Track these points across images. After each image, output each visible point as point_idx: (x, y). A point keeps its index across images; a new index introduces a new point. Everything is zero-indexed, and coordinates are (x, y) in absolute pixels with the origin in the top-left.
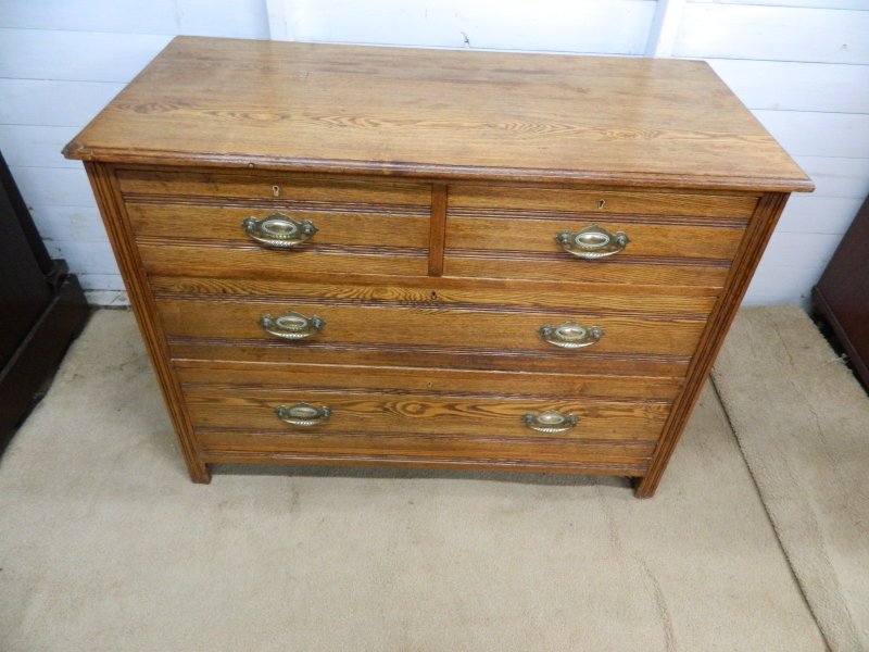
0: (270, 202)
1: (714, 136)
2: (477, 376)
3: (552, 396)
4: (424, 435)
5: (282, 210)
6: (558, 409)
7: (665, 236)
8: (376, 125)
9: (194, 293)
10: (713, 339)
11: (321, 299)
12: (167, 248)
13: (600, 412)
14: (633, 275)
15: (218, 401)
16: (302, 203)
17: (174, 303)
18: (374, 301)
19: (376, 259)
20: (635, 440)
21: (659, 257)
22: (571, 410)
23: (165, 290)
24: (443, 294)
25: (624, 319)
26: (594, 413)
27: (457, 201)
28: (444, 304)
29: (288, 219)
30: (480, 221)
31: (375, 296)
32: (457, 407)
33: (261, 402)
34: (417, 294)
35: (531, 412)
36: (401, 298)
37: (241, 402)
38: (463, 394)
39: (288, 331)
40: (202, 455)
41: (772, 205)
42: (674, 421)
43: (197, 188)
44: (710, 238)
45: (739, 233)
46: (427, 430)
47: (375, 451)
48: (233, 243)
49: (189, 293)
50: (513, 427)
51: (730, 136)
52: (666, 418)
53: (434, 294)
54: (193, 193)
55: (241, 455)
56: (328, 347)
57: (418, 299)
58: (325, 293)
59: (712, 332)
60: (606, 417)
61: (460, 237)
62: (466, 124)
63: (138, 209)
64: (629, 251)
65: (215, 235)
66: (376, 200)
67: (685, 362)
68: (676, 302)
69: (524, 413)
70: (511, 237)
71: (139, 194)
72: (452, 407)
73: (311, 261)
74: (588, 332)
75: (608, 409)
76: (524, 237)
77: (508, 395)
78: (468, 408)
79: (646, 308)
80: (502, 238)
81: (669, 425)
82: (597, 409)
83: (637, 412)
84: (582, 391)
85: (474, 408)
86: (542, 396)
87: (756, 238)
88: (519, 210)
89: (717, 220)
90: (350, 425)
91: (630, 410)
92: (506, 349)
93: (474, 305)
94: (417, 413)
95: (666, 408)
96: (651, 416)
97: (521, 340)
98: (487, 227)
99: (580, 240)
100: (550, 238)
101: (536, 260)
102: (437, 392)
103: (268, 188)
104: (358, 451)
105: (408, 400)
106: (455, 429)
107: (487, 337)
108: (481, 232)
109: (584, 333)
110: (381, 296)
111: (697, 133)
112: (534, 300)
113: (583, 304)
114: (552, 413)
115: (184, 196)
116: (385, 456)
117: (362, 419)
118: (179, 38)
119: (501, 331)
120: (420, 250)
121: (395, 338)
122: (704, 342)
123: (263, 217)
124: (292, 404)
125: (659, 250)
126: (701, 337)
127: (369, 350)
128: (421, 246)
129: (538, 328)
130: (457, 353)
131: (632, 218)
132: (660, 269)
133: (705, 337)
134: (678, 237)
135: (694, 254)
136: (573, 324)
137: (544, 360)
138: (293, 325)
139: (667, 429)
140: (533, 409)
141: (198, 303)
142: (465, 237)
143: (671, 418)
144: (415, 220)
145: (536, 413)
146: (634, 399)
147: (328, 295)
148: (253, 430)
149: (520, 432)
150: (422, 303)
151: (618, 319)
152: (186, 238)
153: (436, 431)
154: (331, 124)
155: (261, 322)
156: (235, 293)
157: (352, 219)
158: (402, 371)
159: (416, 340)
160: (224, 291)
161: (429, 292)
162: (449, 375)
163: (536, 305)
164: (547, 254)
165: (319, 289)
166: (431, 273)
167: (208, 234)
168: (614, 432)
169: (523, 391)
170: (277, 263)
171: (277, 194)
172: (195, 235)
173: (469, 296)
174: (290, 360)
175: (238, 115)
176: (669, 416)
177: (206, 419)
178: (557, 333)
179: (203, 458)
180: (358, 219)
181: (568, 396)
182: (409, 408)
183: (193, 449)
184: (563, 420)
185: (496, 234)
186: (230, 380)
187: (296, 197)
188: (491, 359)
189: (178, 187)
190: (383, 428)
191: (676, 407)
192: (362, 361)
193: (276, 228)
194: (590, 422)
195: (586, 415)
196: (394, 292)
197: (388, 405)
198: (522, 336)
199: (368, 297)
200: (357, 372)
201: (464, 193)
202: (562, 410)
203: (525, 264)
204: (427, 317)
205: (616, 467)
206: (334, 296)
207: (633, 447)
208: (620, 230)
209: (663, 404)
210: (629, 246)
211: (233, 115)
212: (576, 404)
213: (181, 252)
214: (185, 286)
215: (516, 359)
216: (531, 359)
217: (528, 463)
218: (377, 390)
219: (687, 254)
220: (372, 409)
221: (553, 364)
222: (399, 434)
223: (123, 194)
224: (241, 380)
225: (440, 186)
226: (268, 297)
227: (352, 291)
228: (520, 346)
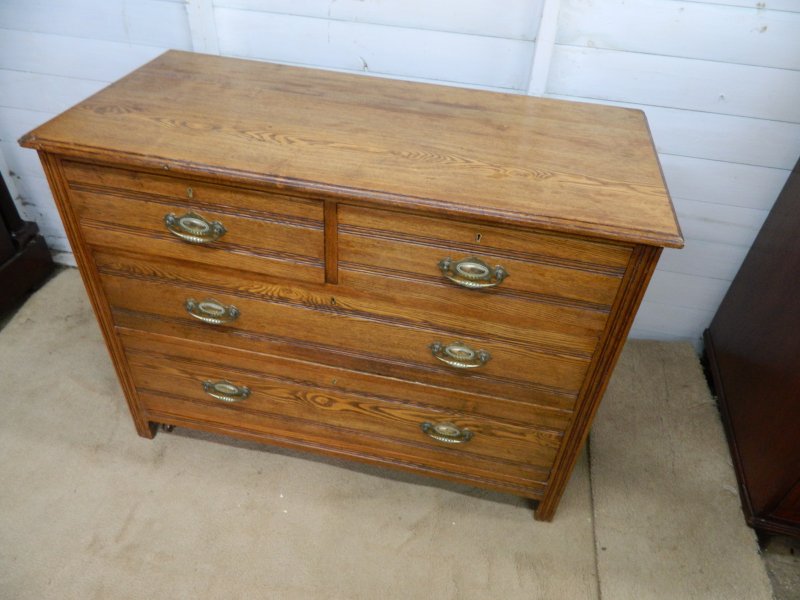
0: (186, 202)
1: (605, 184)
2: (376, 381)
3: (448, 409)
4: (332, 427)
5: (196, 212)
6: (453, 422)
7: (542, 275)
8: (291, 142)
9: (130, 273)
10: (598, 378)
11: (236, 292)
12: (105, 231)
13: (493, 431)
14: (514, 307)
15: (154, 367)
16: (212, 206)
17: (115, 278)
18: (281, 299)
19: (278, 263)
20: (529, 464)
21: (538, 294)
22: (466, 425)
23: (107, 266)
24: (341, 301)
25: (508, 346)
26: (487, 431)
27: (347, 218)
28: (340, 310)
29: (201, 219)
30: (368, 240)
31: (282, 294)
32: (361, 405)
33: (191, 374)
34: (318, 297)
35: (428, 421)
36: (304, 300)
37: (175, 372)
38: (365, 394)
39: (209, 316)
40: (144, 413)
41: (646, 256)
42: (566, 452)
43: (124, 182)
44: (587, 282)
45: (616, 281)
46: (335, 422)
47: (291, 434)
48: (158, 234)
49: (127, 271)
50: (413, 432)
51: (623, 185)
52: (557, 447)
53: (333, 300)
54: (123, 187)
55: (177, 419)
56: (244, 335)
57: (320, 302)
58: (239, 287)
59: (596, 371)
60: (500, 437)
61: (351, 252)
62: (372, 149)
63: (80, 196)
64: (509, 284)
65: (143, 225)
66: (275, 211)
67: (573, 397)
68: (556, 338)
69: (421, 420)
70: (398, 259)
71: (80, 184)
72: (356, 405)
73: (221, 257)
74: (476, 355)
75: (500, 429)
76: (410, 259)
77: (406, 402)
78: (371, 408)
79: (530, 339)
80: (389, 258)
81: (561, 455)
82: (490, 427)
83: (529, 437)
84: (474, 408)
85: (376, 408)
86: (438, 407)
87: (633, 286)
88: (403, 234)
89: (593, 266)
90: (267, 407)
91: (522, 434)
92: (400, 359)
93: (370, 315)
94: (325, 405)
95: (557, 437)
96: (543, 442)
97: (414, 353)
98: (374, 246)
99: (461, 268)
100: (433, 263)
101: (421, 282)
102: (343, 390)
103: (184, 190)
104: (275, 431)
105: (316, 392)
106: (359, 425)
107: (383, 345)
108: (369, 250)
109: (472, 354)
110: (288, 296)
111: (590, 179)
112: (424, 317)
113: (470, 327)
114: (448, 425)
115: (116, 189)
116: (301, 440)
117: (277, 404)
118: (171, 52)
119: (396, 342)
120: (316, 260)
121: (301, 334)
122: (589, 380)
123: (181, 214)
124: (217, 380)
125: (537, 288)
126: (586, 375)
127: (278, 343)
128: (317, 256)
129: (429, 344)
130: (358, 356)
131: (510, 253)
132: (540, 306)
133: (590, 375)
134: (553, 277)
135: (572, 296)
136: (461, 344)
137: (438, 375)
138: (213, 310)
139: (559, 458)
140: (430, 418)
141: (135, 282)
142: (356, 253)
143: (562, 450)
144: (310, 233)
145: (433, 423)
146: (525, 424)
147: (241, 289)
148: (186, 398)
149: (419, 438)
150: (323, 307)
151: (504, 346)
152: (120, 225)
153: (343, 424)
154: (253, 137)
155: (186, 304)
156: (164, 277)
157: (256, 227)
158: (308, 365)
159: (320, 339)
160: (155, 274)
161: (329, 297)
162: (351, 376)
163: (426, 322)
164: (431, 278)
165: (234, 282)
166: (327, 281)
167: (137, 224)
168: (509, 452)
169: (419, 400)
170: (195, 256)
171: (191, 196)
172: (126, 224)
173: (364, 306)
174: (212, 341)
175: (177, 123)
176: (560, 446)
177: (146, 383)
178: (447, 350)
179: (146, 417)
180: (260, 225)
181: (462, 411)
182: (318, 400)
183: (137, 407)
184: (458, 433)
185: (384, 254)
186: (164, 351)
187: (207, 200)
188: (389, 366)
189: (111, 179)
190: (295, 413)
191: (566, 439)
192: (275, 352)
193: (193, 225)
194: (485, 439)
195: (480, 432)
196: (297, 293)
197: (299, 394)
198: (415, 349)
199: (275, 295)
200: (270, 361)
201: (352, 212)
202: (458, 423)
203: (413, 284)
204: (329, 321)
205: (514, 486)
206: (247, 291)
207: (529, 470)
208: (499, 264)
209: (555, 434)
210: (507, 281)
211: (173, 122)
212: (471, 420)
213: (117, 237)
214: (123, 265)
215: (411, 370)
216: (426, 372)
217: (430, 468)
218: (288, 378)
219: (565, 295)
220: (285, 395)
221: (446, 380)
222: (311, 422)
223: (68, 182)
224: (173, 353)
225: (331, 203)
226: (191, 284)
227: (261, 287)
228: (414, 358)
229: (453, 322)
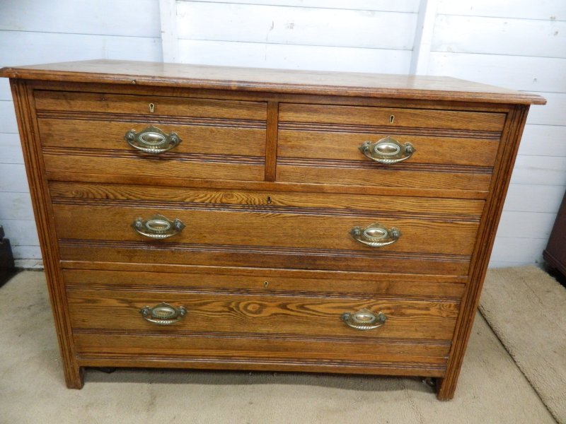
0: (146, 117)
2: (304, 277)
3: (364, 295)
4: (261, 335)
5: (156, 125)
6: (369, 308)
7: (441, 146)
9: (83, 199)
10: (486, 239)
11: (182, 204)
12: (65, 157)
13: (403, 311)
14: (420, 181)
15: (94, 301)
16: (171, 118)
17: (67, 207)
18: (224, 205)
19: (225, 167)
20: (433, 339)
21: (438, 164)
22: (380, 309)
23: (61, 196)
24: (276, 198)
25: (415, 221)
26: (397, 312)
27: (287, 116)
28: (275, 208)
29: (159, 132)
30: (303, 134)
31: (224, 200)
32: (288, 307)
33: (130, 302)
34: (257, 198)
35: (347, 311)
36: (244, 203)
37: (114, 303)
38: (293, 293)
39: (155, 233)
40: (77, 358)
41: (517, 120)
42: (463, 318)
43: (94, 106)
44: (474, 148)
45: (495, 143)
46: (264, 330)
47: (222, 353)
48: (117, 153)
49: (80, 198)
50: (334, 326)
52: (456, 316)
53: (269, 198)
54: (90, 110)
55: (110, 358)
57: (257, 203)
58: (185, 199)
59: (484, 232)
60: (409, 315)
61: (289, 147)
63: (47, 124)
64: (415, 159)
65: (104, 146)
66: (226, 116)
67: (466, 261)
68: (454, 205)
69: (341, 312)
70: (327, 148)
71: (49, 111)
72: (284, 306)
73: (175, 169)
74: (389, 233)
75: (410, 307)
76: (337, 147)
77: (328, 294)
78: (297, 307)
79: (432, 210)
80: (320, 148)
81: (459, 322)
82: (400, 307)
83: (434, 311)
84: (387, 289)
85: (302, 307)
86: (356, 295)
87: (509, 148)
88: (332, 124)
89: (478, 133)
90: (202, 325)
91: (427, 309)
92: (325, 249)
93: (300, 209)
94: (255, 313)
95: (456, 306)
96: (444, 315)
97: (337, 241)
98: (308, 138)
99: (379, 149)
100: (355, 148)
101: (346, 168)
102: (272, 292)
103: (146, 105)
104: (208, 352)
105: (248, 300)
106: (287, 329)
107: (311, 238)
108: (304, 143)
109: (386, 234)
110: (228, 201)
112: (346, 204)
113: (384, 207)
114: (365, 312)
115: (82, 113)
116: (229, 357)
117: (211, 320)
119: (322, 233)
120: (260, 157)
121: (238, 240)
122: (479, 240)
123: (141, 129)
124: (156, 304)
125: (437, 159)
126: (477, 238)
127: (217, 252)
128: (259, 155)
129: (350, 230)
130: (288, 253)
131: (416, 131)
132: (440, 175)
133: (480, 236)
134: (451, 148)
135: (464, 162)
136: (376, 226)
137: (357, 260)
138: (159, 226)
139: (458, 327)
140: (350, 308)
141: (86, 208)
142: (292, 147)
143: (461, 316)
144: (254, 133)
145: (352, 312)
146: (430, 297)
147: (188, 200)
148: (122, 331)
149: (339, 331)
150: (260, 207)
151: (411, 221)
152: (81, 149)
153: (271, 331)
155: (134, 226)
156: (116, 199)
157: (208, 133)
158: (244, 271)
159: (256, 241)
160: (108, 197)
161: (265, 196)
162: (283, 276)
163: (347, 208)
164: (354, 162)
165: (181, 194)
166: (267, 179)
167: (99, 145)
168: (416, 330)
169: (341, 290)
170: (149, 170)
171: (152, 110)
172: (87, 146)
173: (297, 200)
174: (155, 261)
176: (458, 314)
177: (84, 321)
178: (365, 233)
179: (78, 361)
180: (212, 131)
181: (378, 294)
182: (250, 308)
183: (70, 352)
184: (374, 318)
185: (315, 145)
186: (106, 281)
187: (166, 113)
188: (315, 259)
189: (79, 105)
190: (227, 327)
191: (463, 306)
192: (214, 262)
193: (151, 139)
194: (395, 321)
195: (392, 314)
196: (239, 197)
197: (233, 305)
198: (338, 237)
199: (218, 201)
200: (208, 272)
201: (290, 110)
202: (374, 308)
203: (339, 171)
204: (264, 221)
205: (420, 367)
206: (192, 201)
207: (433, 346)
208: (408, 142)
209: (453, 303)
210: (415, 155)
212: (384, 303)
213: (77, 161)
214: (77, 192)
215: (334, 259)
216: (346, 259)
217: (348, 364)
218: (224, 289)
219: (458, 162)
220: (220, 309)
221: (363, 264)
222: (241, 334)
223: (37, 111)
224: (115, 281)
225: (274, 102)
226: (141, 202)
227: (206, 196)
228: (337, 247)
229: (370, 204)
